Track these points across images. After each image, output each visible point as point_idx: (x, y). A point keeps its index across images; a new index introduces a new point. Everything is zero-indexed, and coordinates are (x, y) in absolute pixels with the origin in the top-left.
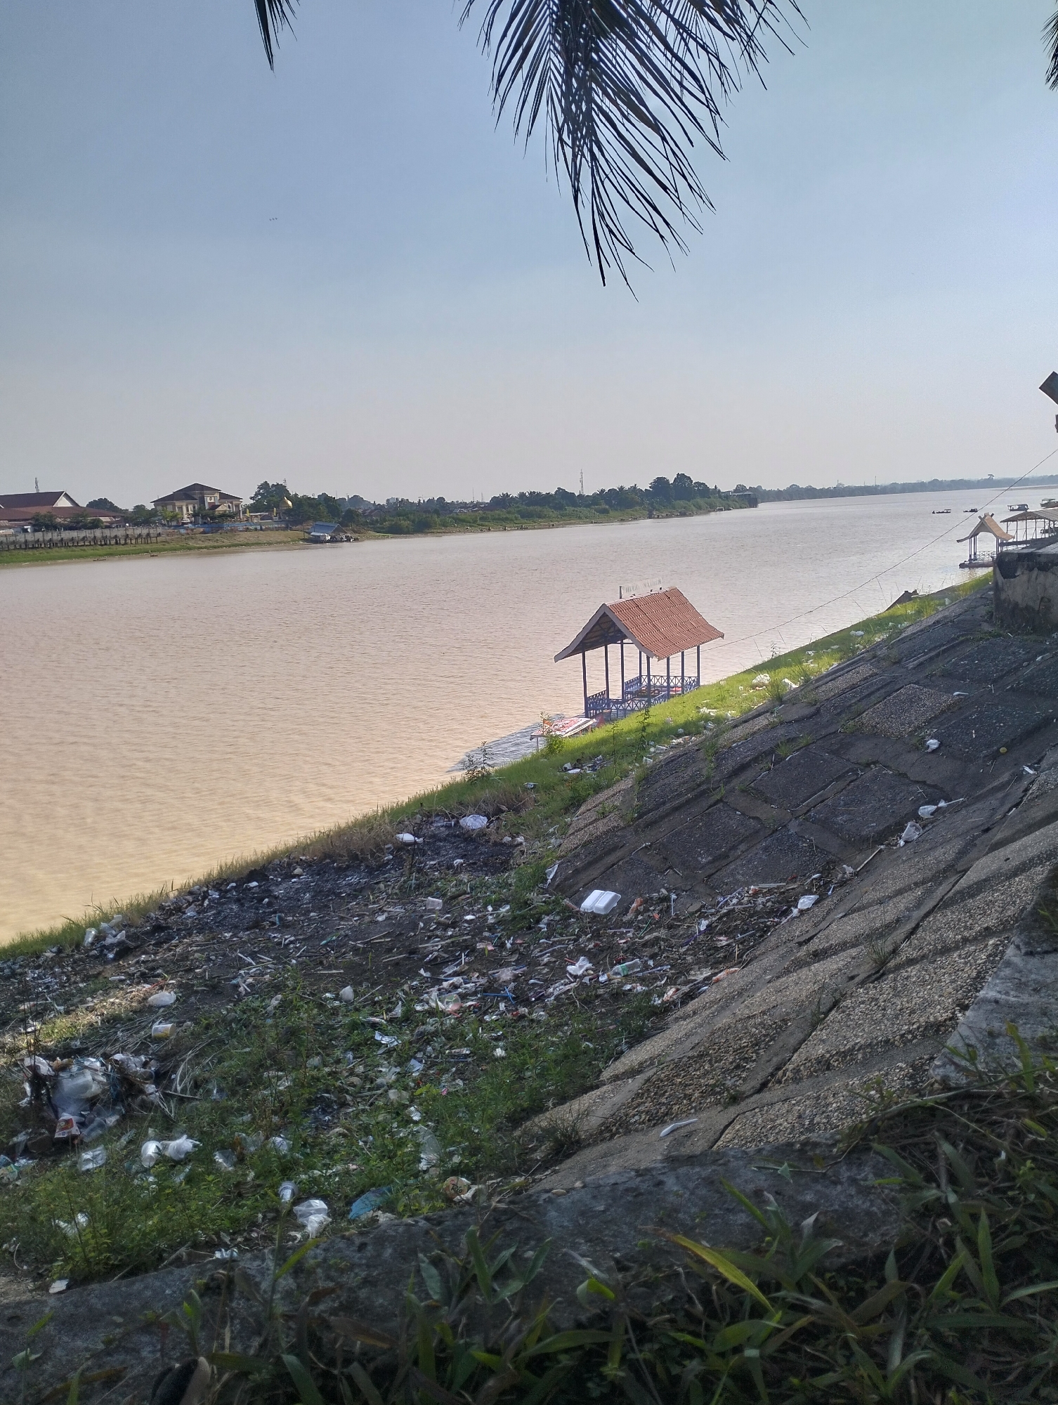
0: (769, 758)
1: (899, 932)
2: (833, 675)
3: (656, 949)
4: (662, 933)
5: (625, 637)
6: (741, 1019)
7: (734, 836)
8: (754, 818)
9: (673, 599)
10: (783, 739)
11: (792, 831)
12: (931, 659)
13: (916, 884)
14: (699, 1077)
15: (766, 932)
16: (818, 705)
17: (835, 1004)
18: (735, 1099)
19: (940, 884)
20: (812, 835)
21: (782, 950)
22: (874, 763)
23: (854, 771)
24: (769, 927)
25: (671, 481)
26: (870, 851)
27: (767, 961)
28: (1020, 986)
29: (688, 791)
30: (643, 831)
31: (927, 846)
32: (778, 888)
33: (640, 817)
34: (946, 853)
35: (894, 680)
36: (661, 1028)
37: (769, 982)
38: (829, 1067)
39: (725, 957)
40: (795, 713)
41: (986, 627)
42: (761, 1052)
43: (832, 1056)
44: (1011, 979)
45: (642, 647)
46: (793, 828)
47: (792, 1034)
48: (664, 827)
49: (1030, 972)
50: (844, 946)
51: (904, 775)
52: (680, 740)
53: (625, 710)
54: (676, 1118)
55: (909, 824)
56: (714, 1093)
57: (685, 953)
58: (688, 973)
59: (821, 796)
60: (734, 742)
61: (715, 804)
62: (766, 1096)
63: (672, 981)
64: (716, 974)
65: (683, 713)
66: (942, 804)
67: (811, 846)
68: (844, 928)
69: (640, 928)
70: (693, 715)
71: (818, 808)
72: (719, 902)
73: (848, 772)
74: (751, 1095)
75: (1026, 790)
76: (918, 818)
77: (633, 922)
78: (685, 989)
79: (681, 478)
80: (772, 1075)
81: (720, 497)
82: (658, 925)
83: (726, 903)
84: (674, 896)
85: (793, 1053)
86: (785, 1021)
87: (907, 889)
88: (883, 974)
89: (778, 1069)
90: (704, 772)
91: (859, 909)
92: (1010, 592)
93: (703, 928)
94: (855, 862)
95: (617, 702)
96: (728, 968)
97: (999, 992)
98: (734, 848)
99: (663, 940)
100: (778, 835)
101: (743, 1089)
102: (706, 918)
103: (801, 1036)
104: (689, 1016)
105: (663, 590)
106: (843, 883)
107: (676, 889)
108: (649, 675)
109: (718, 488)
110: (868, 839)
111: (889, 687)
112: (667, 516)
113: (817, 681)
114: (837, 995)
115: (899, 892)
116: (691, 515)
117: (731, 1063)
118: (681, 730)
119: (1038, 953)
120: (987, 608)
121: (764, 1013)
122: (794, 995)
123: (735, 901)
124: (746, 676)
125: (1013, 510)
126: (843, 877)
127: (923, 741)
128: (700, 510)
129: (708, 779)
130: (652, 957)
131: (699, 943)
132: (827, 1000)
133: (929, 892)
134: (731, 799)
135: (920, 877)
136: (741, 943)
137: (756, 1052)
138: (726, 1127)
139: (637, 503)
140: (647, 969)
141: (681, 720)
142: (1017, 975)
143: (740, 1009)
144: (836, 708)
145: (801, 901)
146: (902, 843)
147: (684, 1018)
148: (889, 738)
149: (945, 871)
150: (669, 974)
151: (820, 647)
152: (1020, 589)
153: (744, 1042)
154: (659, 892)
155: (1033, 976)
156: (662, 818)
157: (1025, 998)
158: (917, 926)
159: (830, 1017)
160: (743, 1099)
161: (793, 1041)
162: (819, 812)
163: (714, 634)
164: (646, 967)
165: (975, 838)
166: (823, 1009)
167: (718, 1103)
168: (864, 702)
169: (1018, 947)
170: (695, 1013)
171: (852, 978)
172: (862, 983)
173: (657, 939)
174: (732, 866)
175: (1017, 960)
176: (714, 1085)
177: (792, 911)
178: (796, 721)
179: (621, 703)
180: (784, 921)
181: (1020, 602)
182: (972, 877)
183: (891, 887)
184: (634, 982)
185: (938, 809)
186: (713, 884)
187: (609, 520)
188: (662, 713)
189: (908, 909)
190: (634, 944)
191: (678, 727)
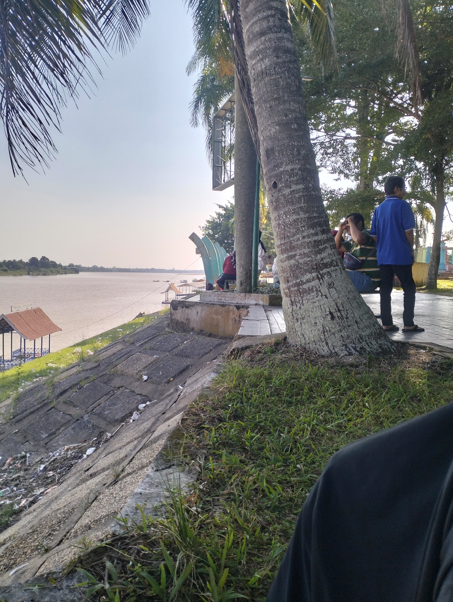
0: (76, 386)
1: (126, 461)
2: (106, 349)
3: (18, 482)
4: (22, 473)
5: (13, 330)
6: (54, 511)
7: (59, 423)
8: (68, 415)
9: (38, 313)
10: (83, 378)
11: (85, 419)
12: (146, 342)
13: (135, 439)
14: (31, 542)
15: (71, 467)
16: (99, 362)
17: (96, 498)
18: (47, 551)
19: (144, 438)
20: (94, 420)
21: (78, 474)
22: (121, 387)
23: (113, 391)
24: (72, 465)
25: (39, 259)
26: (118, 426)
27: (69, 481)
28: (151, 485)
29: (38, 404)
30: (15, 425)
31: (141, 422)
32: (78, 446)
33: (14, 417)
34: (147, 425)
35: (131, 351)
36: (17, 521)
37: (70, 490)
38: (90, 528)
39: (51, 481)
40: (89, 366)
41: (167, 329)
42: (62, 526)
43: (91, 523)
44: (148, 482)
45: (22, 335)
46: (86, 418)
47: (76, 515)
48: (25, 422)
49: (156, 478)
50: (104, 470)
51: (134, 392)
52: (37, 379)
53: (12, 365)
54: (19, 564)
55: (135, 413)
56: (37, 549)
57: (32, 482)
58: (33, 491)
59: (98, 403)
60: (61, 380)
61: (50, 409)
62: (62, 546)
63: (25, 496)
64: (46, 490)
65: (39, 366)
66: (148, 403)
67: (93, 426)
68: (104, 462)
69: (10, 472)
70: (44, 367)
71: (97, 408)
72: (50, 455)
73: (110, 391)
74: (55, 547)
75: (179, 396)
76: (138, 410)
77: (7, 470)
78: (31, 499)
79: (44, 258)
80: (65, 536)
81: (62, 268)
82: (20, 469)
83: (54, 456)
84: (28, 455)
85: (75, 524)
86: (73, 509)
87: (132, 441)
88: (117, 481)
89: (68, 533)
90: (47, 395)
91: (111, 452)
92: (176, 316)
93: (41, 469)
94: (112, 431)
95: (8, 361)
96: (52, 486)
97: (143, 489)
98: (59, 429)
99: (22, 477)
100: (79, 422)
101: (51, 545)
102: (44, 464)
103: (79, 515)
104: (31, 512)
105: (33, 309)
106: (107, 441)
107: (30, 451)
108: (25, 348)
109: (61, 264)
110: (118, 420)
111: (129, 354)
112: (37, 275)
113: (99, 351)
114: (97, 494)
115: (128, 443)
116: (48, 275)
117: (47, 533)
118: (38, 375)
119: (160, 470)
120: (168, 322)
121: (65, 506)
122: (79, 496)
123: (58, 454)
124: (70, 349)
125: (181, 282)
126: (106, 438)
127: (141, 376)
128: (52, 273)
129: (48, 398)
130: (16, 485)
131: (39, 476)
132: (92, 496)
133: (140, 442)
134: (58, 407)
135: (136, 436)
136: (59, 474)
137: (59, 526)
138: (41, 565)
139: (22, 268)
140: (13, 492)
141: (39, 369)
142: (150, 481)
143: (54, 506)
144: (106, 363)
145: (88, 451)
146: (131, 421)
147: (29, 514)
148: (128, 376)
149: (147, 432)
150: (24, 493)
151: (103, 335)
152: (179, 315)
153: (54, 522)
154: (21, 453)
155: (157, 480)
156: (24, 418)
157: (153, 490)
158: (133, 457)
159: (93, 504)
160: (50, 550)
161: (76, 518)
162: (97, 410)
163: (56, 329)
164: (12, 491)
165: (159, 417)
166: (90, 501)
167: (39, 553)
168: (118, 361)
169: (153, 468)
170: (34, 511)
171: (105, 485)
172: (108, 486)
173: (19, 477)
174: (57, 438)
175: (151, 474)
176: (38, 545)
177: (83, 456)
178: (90, 370)
179: (10, 362)
180: (80, 461)
181: (179, 319)
182: (156, 434)
183: (126, 440)
184: (6, 499)
185: (147, 405)
186: (47, 447)
187: (8, 275)
188: (28, 366)
189: (131, 450)
190: (7, 480)
191: (37, 373)
